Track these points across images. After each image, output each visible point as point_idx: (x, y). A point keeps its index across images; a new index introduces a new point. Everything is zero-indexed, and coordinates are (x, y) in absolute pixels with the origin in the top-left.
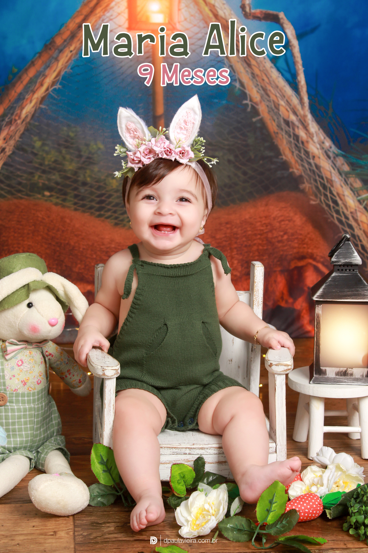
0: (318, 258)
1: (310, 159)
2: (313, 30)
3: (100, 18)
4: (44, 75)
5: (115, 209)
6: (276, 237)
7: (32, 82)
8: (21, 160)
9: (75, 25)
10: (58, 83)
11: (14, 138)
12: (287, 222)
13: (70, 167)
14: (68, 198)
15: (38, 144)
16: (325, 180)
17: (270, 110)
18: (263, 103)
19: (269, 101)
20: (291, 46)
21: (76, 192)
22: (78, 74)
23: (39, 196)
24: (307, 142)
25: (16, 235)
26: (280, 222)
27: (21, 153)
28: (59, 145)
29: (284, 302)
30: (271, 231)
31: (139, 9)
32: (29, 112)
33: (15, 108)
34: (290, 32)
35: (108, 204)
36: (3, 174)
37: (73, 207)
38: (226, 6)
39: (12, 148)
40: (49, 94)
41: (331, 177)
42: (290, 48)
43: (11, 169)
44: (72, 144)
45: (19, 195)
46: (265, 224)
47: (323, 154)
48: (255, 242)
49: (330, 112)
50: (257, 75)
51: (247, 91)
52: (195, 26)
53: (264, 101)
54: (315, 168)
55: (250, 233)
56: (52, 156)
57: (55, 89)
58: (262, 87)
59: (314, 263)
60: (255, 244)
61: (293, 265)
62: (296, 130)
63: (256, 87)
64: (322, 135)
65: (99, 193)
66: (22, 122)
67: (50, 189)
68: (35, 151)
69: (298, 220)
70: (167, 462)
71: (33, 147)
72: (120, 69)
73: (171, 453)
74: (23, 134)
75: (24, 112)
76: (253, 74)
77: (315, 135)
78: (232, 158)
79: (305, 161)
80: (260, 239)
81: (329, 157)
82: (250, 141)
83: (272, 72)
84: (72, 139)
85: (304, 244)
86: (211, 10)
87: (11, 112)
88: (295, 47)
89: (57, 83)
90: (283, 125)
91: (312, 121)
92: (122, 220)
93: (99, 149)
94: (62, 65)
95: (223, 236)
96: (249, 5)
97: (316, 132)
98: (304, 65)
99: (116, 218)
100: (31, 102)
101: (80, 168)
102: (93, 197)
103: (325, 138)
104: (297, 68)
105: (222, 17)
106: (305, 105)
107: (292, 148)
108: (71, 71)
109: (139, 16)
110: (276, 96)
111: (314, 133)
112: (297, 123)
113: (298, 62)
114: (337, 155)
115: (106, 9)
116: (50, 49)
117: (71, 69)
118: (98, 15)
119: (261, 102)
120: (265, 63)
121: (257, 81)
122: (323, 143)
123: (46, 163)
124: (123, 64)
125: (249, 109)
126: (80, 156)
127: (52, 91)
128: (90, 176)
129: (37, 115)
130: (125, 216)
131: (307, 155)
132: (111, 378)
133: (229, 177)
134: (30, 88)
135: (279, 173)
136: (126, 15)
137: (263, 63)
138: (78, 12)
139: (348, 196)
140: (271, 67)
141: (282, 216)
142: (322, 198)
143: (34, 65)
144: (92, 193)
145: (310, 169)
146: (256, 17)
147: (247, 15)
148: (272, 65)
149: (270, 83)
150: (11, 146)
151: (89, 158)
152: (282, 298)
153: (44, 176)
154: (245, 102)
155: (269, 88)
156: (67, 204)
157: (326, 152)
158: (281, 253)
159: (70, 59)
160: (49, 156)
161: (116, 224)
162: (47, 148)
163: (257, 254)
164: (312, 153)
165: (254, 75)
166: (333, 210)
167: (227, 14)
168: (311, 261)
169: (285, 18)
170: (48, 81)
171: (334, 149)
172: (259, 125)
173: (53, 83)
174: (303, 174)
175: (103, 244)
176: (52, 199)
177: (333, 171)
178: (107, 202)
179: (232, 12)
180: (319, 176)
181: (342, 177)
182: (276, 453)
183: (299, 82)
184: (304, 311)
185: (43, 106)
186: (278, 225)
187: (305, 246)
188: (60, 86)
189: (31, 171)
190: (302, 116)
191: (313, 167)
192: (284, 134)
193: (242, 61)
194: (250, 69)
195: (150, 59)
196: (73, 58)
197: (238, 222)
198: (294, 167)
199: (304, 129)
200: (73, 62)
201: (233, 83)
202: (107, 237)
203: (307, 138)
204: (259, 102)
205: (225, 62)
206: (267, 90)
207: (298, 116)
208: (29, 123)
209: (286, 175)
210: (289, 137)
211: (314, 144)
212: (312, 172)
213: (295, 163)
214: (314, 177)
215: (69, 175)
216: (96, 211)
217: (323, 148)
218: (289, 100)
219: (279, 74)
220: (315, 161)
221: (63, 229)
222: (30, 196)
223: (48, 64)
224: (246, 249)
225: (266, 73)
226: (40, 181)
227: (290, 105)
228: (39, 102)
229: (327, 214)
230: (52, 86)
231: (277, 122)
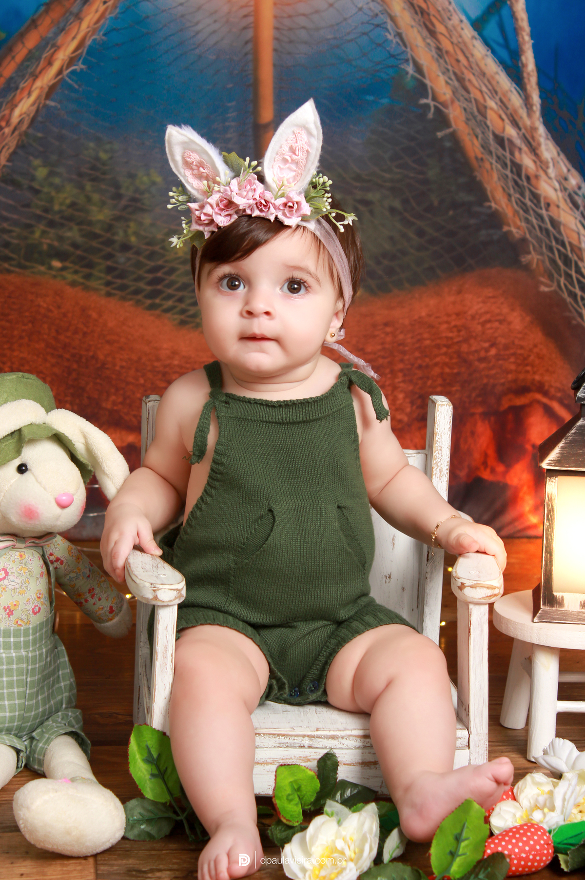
0: (552, 391)
1: (541, 208)
4: (54, 45)
5: (180, 294)
6: (476, 351)
7: (32, 57)
8: (10, 202)
10: (81, 61)
12: (496, 324)
13: (101, 217)
14: (96, 272)
15: (41, 173)
16: (569, 248)
17: (470, 117)
18: (457, 103)
19: (468, 100)
21: (109, 263)
22: (117, 45)
23: (42, 268)
24: (537, 177)
26: (483, 324)
27: (10, 188)
28: (80, 175)
29: (488, 470)
30: (466, 340)
32: (25, 113)
35: (171, 284)
37: (104, 290)
40: (62, 80)
41: (580, 242)
42: (509, 3)
44: (104, 173)
45: (6, 265)
46: (455, 326)
47: (565, 200)
48: (438, 359)
49: (580, 121)
50: (447, 52)
51: (427, 82)
53: (459, 100)
54: (549, 226)
55: (428, 342)
56: (67, 195)
57: (73, 72)
58: (455, 74)
59: (545, 400)
60: (436, 364)
61: (505, 404)
62: (517, 154)
63: (444, 73)
64: (564, 166)
65: (152, 264)
66: (13, 132)
67: (62, 256)
68: (36, 185)
69: (517, 320)
70: (269, 761)
71: (33, 178)
72: (194, 36)
73: (276, 745)
74: (14, 153)
75: (17, 112)
76: (439, 49)
77: (551, 165)
78: (397, 204)
79: (531, 212)
80: (445, 354)
81: (576, 205)
82: (432, 174)
83: (474, 46)
84: (104, 164)
85: (527, 365)
88: (517, 1)
89: (78, 61)
90: (493, 145)
91: (547, 139)
92: (193, 316)
93: (154, 183)
94: (88, 27)
95: (379, 347)
97: (552, 159)
98: (533, 36)
99: (183, 312)
100: (29, 94)
101: (118, 219)
102: (141, 272)
103: (569, 170)
104: (520, 39)
106: (535, 108)
107: (509, 188)
108: (104, 38)
110: (481, 91)
111: (550, 160)
112: (518, 142)
113: (522, 29)
117: (105, 35)
119: (452, 102)
120: (462, 29)
121: (446, 62)
122: (566, 179)
123: (56, 207)
124: (200, 27)
125: (430, 115)
126: (118, 196)
127: (68, 76)
128: (136, 234)
131: (535, 201)
132: (168, 606)
133: (391, 238)
134: (29, 69)
135: (483, 234)
137: (459, 29)
140: (473, 37)
141: (486, 313)
142: (562, 281)
143: (36, 27)
144: (139, 265)
145: (540, 227)
148: (475, 34)
149: (470, 67)
151: (134, 200)
152: (485, 464)
153: (52, 232)
154: (423, 101)
155: (468, 75)
156: (94, 284)
157: (570, 196)
158: (485, 381)
159: (102, 16)
160: (62, 196)
161: (183, 323)
162: (57, 181)
163: (439, 381)
164: (545, 198)
165: (440, 52)
166: (581, 303)
168: (539, 397)
170: (61, 57)
172: (448, 144)
173: (71, 61)
174: (528, 236)
175: (158, 359)
176: (64, 273)
177: (582, 231)
178: (166, 282)
180: (557, 240)
182: (469, 748)
183: (525, 66)
184: (525, 488)
185: (51, 103)
186: (479, 328)
187: (529, 368)
188: (83, 67)
189: (28, 221)
190: (529, 127)
191: (546, 224)
192: (494, 162)
193: (420, 25)
194: (434, 40)
195: (251, 19)
196: (108, 16)
197: (407, 322)
198: (512, 224)
199: (531, 152)
200: (108, 22)
201: (402, 67)
202: (165, 346)
203: (537, 170)
204: (449, 102)
205: (389, 27)
206: (464, 79)
207: (520, 129)
208: (26, 133)
209: (495, 237)
210: (503, 168)
211: (549, 181)
212: (544, 233)
213: (514, 215)
214: (547, 241)
215: (98, 231)
216: (146, 297)
217: (566, 189)
218: (504, 100)
219: (488, 51)
220: (550, 213)
221: (85, 329)
222: (24, 267)
223: (61, 25)
224: (419, 373)
225: (464, 49)
226: (44, 240)
227: (507, 108)
228: (44, 96)
229: (570, 311)
230: (68, 66)
231: (482, 139)
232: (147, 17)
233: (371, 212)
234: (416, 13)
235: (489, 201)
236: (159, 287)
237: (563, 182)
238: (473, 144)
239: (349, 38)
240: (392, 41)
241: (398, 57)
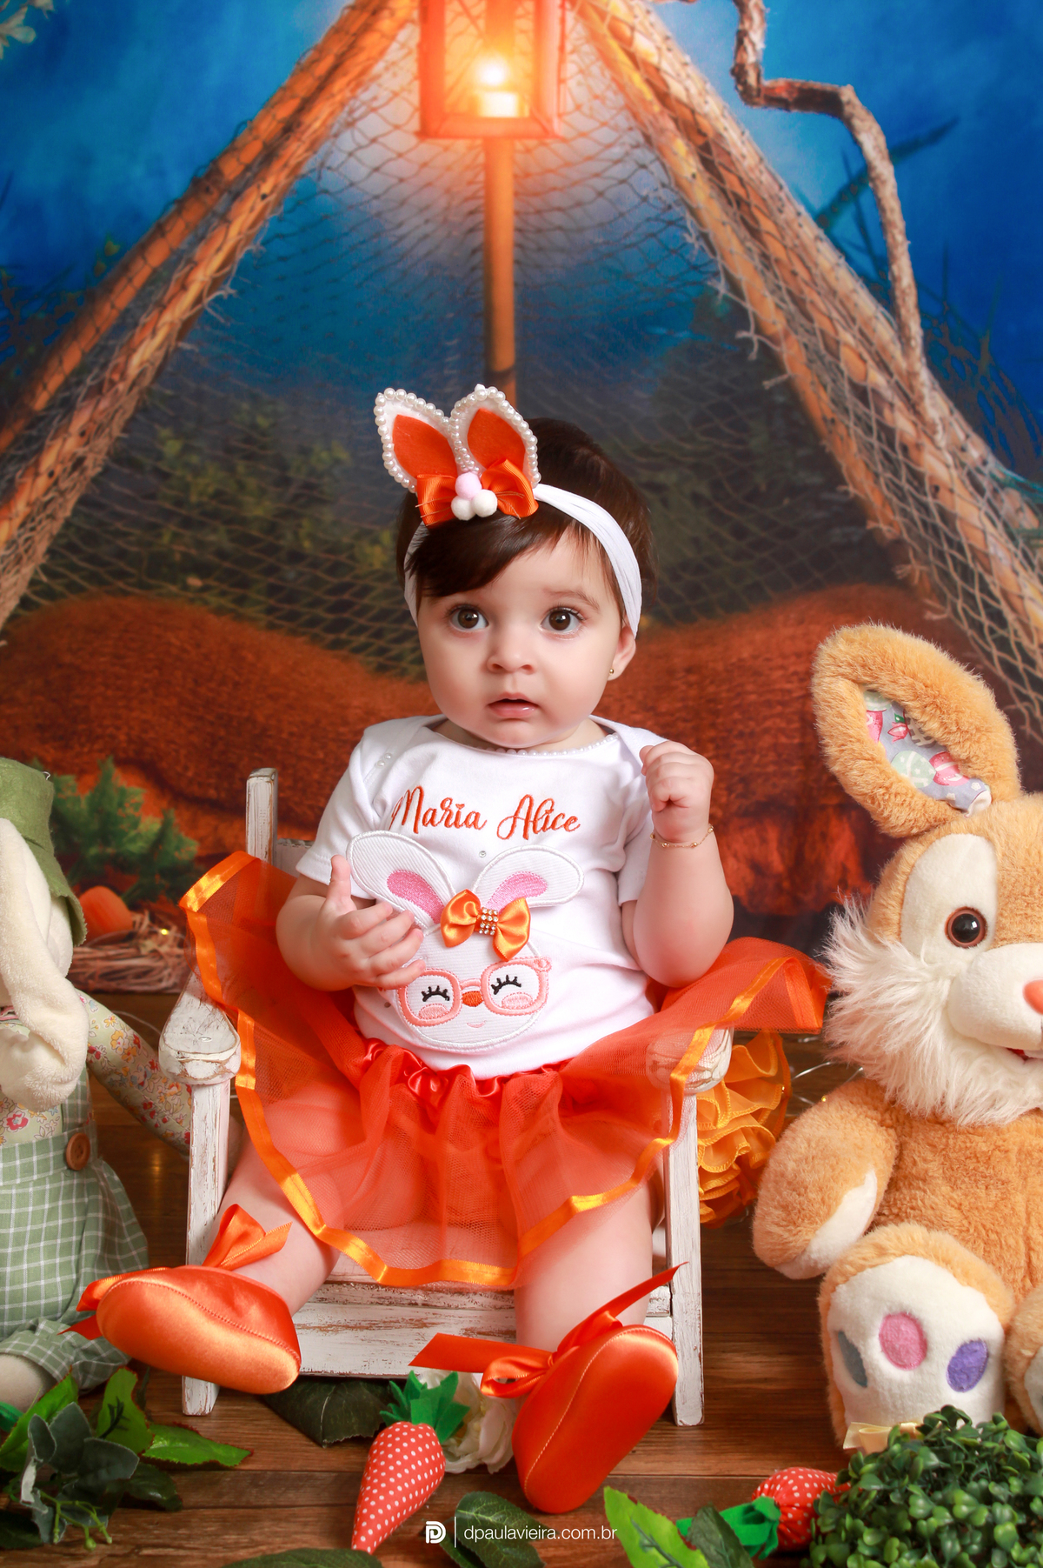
1: (925, 494)
2: (936, 136)
3: (343, 104)
4: (189, 261)
5: (377, 625)
7: (158, 279)
8: (128, 492)
9: (274, 124)
10: (229, 283)
11: (107, 431)
13: (259, 512)
14: (252, 594)
15: (172, 448)
16: (969, 555)
17: (813, 358)
18: (793, 337)
19: (811, 332)
20: (873, 180)
21: (271, 580)
22: (283, 259)
23: (174, 589)
24: (918, 447)
25: (110, 693)
27: (126, 471)
28: (229, 450)
31: (449, 81)
32: (148, 361)
33: (111, 350)
34: (872, 141)
35: (360, 613)
36: (79, 529)
37: (264, 619)
38: (690, 70)
39: (102, 457)
40: (203, 311)
41: (986, 546)
42: (870, 185)
43: (99, 515)
44: (263, 447)
45: (121, 584)
46: (796, 673)
47: (963, 482)
48: (768, 723)
49: (984, 363)
50: (777, 261)
51: (748, 305)
52: (604, 124)
53: (796, 332)
54: (938, 521)
55: (753, 697)
56: (210, 480)
57: (219, 300)
58: (790, 293)
60: (766, 731)
62: (887, 412)
63: (772, 292)
64: (959, 429)
65: (335, 581)
66: (131, 389)
67: (202, 570)
68: (164, 467)
71: (160, 456)
72: (396, 243)
74: (132, 419)
75: (136, 360)
76: (765, 257)
77: (940, 428)
78: (704, 490)
80: (780, 715)
81: (979, 489)
82: (757, 443)
83: (818, 251)
84: (264, 434)
86: (649, 82)
87: (102, 360)
88: (884, 182)
89: (225, 283)
90: (851, 400)
91: (934, 389)
92: (399, 658)
93: (337, 462)
94: (239, 233)
95: (679, 705)
96: (756, 66)
97: (942, 419)
98: (910, 234)
99: (382, 651)
100: (154, 333)
101: (285, 514)
102: (319, 594)
103: (967, 437)
104: (890, 240)
105: (679, 101)
106: (913, 343)
107: (875, 464)
108: (263, 249)
109: (450, 100)
110: (830, 319)
111: (938, 421)
112: (888, 394)
113: (892, 224)
114: (1003, 486)
115: (359, 82)
116: (207, 190)
117: (264, 243)
118: (338, 98)
119: (787, 335)
120: (800, 226)
121: (776, 276)
122: (963, 450)
123: (194, 499)
124: (404, 230)
125: (753, 355)
126: (285, 481)
127: (210, 305)
128: (311, 536)
129: (170, 366)
130: (408, 645)
131: (916, 484)
132: (204, 1086)
133: (696, 541)
134: (153, 295)
135: (837, 535)
136: (415, 98)
137: (795, 226)
138: (284, 89)
139: (1032, 600)
140: (817, 238)
142: (960, 604)
143: (163, 235)
144: (315, 583)
145: (925, 523)
146: (773, 100)
147: (748, 95)
148: (821, 233)
149: (813, 282)
150: (99, 452)
151: (308, 486)
153: (188, 534)
154: (742, 334)
155: (810, 295)
156: (250, 611)
157: (969, 474)
159: (260, 216)
160: (202, 481)
161: (382, 669)
162: (194, 459)
163: (772, 756)
164: (931, 478)
165: (767, 261)
166: (989, 638)
167: (693, 91)
169: (856, 101)
170: (201, 277)
171: (994, 466)
172: (780, 399)
173: (215, 283)
174: (905, 536)
175: (345, 723)
176: (207, 596)
177: (989, 528)
178: (356, 608)
179: (708, 86)
180: (950, 542)
181: (1016, 546)
182: (672, 1315)
183: (896, 279)
185: (186, 346)
188: (232, 291)
189: (153, 519)
190: (904, 373)
191: (934, 518)
192: (851, 424)
193: (736, 221)
194: (757, 243)
195: (480, 217)
196: (268, 216)
197: (720, 666)
198: (879, 517)
199: (908, 410)
200: (267, 225)
201: (709, 283)
202: (355, 703)
203: (919, 436)
204: (781, 336)
205: (689, 225)
206: (803, 301)
207: (891, 375)
208: (149, 391)
209: (855, 539)
210: (865, 433)
211: (937, 453)
212: (930, 531)
213: (883, 505)
214: (936, 544)
215: (255, 533)
216: (329, 630)
217: (963, 465)
218: (866, 331)
219: (840, 257)
220: (939, 502)
221: (237, 678)
222: (148, 587)
223: (200, 232)
224: (740, 744)
225: (804, 255)
226: (175, 547)
227: (871, 344)
228: (175, 335)
229: (973, 650)
230: (210, 292)
231: (833, 390)
232: (326, 217)
233: (665, 502)
234: (730, 203)
235: (843, 482)
236: (346, 615)
237: (959, 454)
238: (819, 398)
239: (628, 241)
240: (693, 245)
241: (702, 269)
